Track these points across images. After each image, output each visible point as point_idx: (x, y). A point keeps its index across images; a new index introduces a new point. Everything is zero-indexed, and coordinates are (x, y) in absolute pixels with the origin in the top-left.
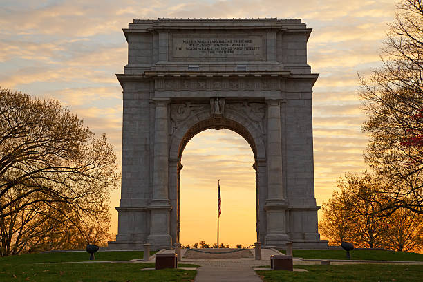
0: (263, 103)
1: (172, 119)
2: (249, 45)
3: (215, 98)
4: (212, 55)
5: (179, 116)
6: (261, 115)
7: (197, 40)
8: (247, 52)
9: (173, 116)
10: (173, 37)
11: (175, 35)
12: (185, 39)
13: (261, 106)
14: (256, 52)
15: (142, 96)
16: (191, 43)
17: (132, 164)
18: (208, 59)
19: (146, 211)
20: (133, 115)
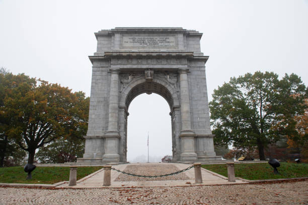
0: (176, 73)
1: (121, 83)
2: (168, 40)
3: (147, 69)
4: (145, 45)
5: (126, 81)
6: (176, 80)
7: (137, 38)
8: (167, 44)
9: (122, 80)
10: (123, 36)
11: (124, 35)
12: (130, 37)
13: (175, 75)
14: (171, 44)
15: (104, 69)
16: (134, 39)
17: (96, 109)
18: (144, 47)
19: (103, 139)
20: (98, 80)
